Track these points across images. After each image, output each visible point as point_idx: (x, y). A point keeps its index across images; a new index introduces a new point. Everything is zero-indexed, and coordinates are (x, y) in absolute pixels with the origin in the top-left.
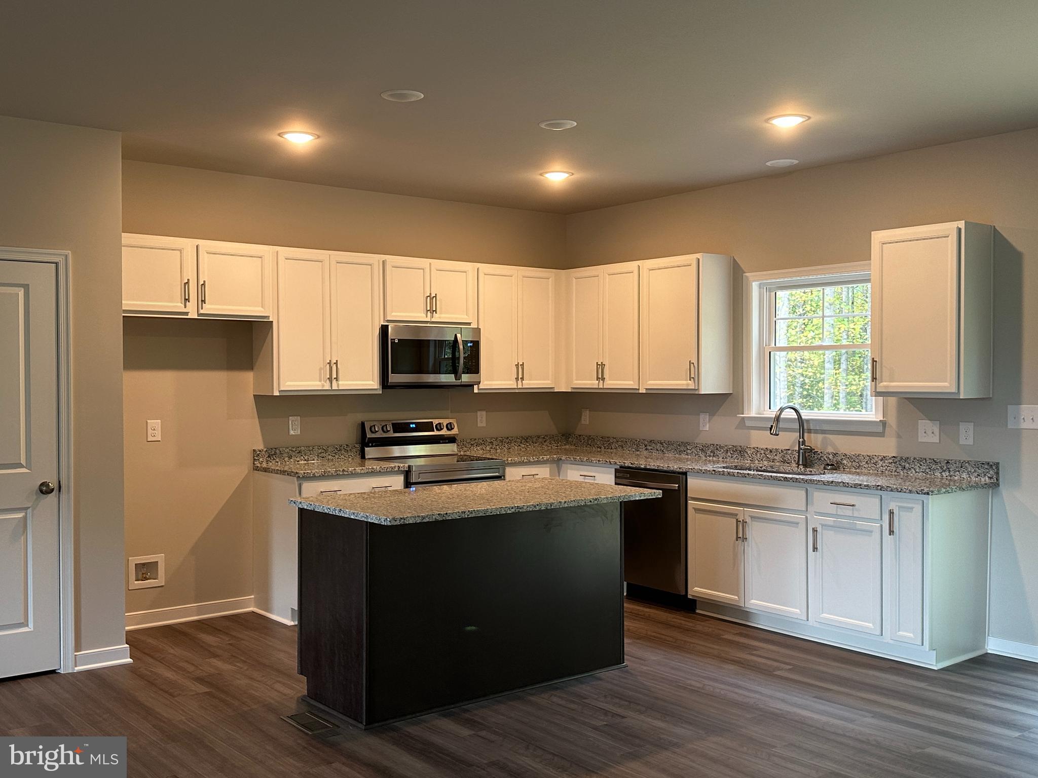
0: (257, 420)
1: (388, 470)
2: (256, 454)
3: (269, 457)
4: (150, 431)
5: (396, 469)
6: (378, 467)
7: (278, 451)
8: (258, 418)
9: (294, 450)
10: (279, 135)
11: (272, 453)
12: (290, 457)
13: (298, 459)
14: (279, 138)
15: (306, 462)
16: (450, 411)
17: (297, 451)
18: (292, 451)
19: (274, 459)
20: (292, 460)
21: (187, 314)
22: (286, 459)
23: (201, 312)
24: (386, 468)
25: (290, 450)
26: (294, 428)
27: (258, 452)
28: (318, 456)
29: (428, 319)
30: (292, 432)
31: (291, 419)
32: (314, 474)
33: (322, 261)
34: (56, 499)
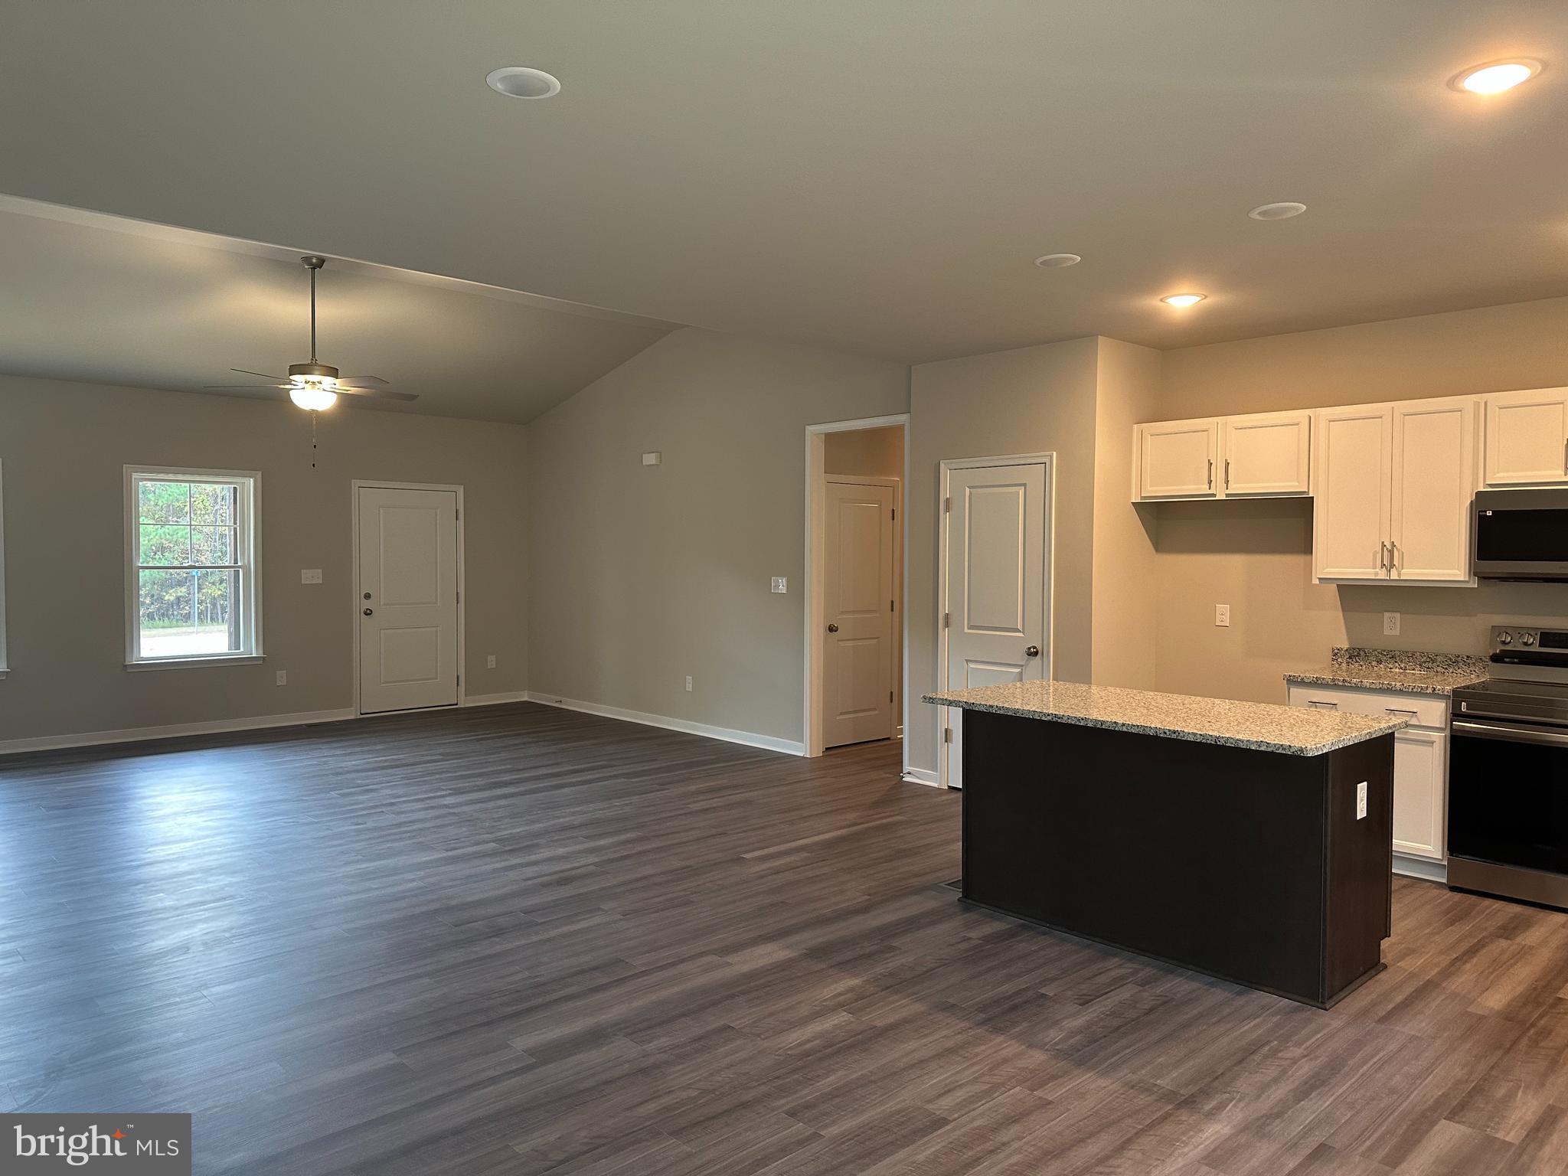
0: (1340, 614)
1: (1415, 690)
2: (1336, 653)
3: (1350, 658)
4: (1218, 617)
5: (1430, 691)
6: (1398, 684)
7: (1362, 653)
8: (1343, 611)
9: (1385, 653)
10: (1161, 300)
11: (1355, 654)
12: (1379, 662)
13: (1390, 666)
14: (1163, 304)
15: (1402, 671)
17: (1390, 655)
18: (1382, 654)
19: (1357, 662)
20: (1381, 666)
21: (1214, 495)
22: (1374, 663)
23: (1228, 492)
24: (1411, 688)
25: (1378, 653)
26: (1392, 626)
27: (1336, 651)
28: (1420, 665)
30: (1387, 632)
31: (1387, 615)
32: (1302, 679)
33: (1381, 417)
34: (1040, 662)
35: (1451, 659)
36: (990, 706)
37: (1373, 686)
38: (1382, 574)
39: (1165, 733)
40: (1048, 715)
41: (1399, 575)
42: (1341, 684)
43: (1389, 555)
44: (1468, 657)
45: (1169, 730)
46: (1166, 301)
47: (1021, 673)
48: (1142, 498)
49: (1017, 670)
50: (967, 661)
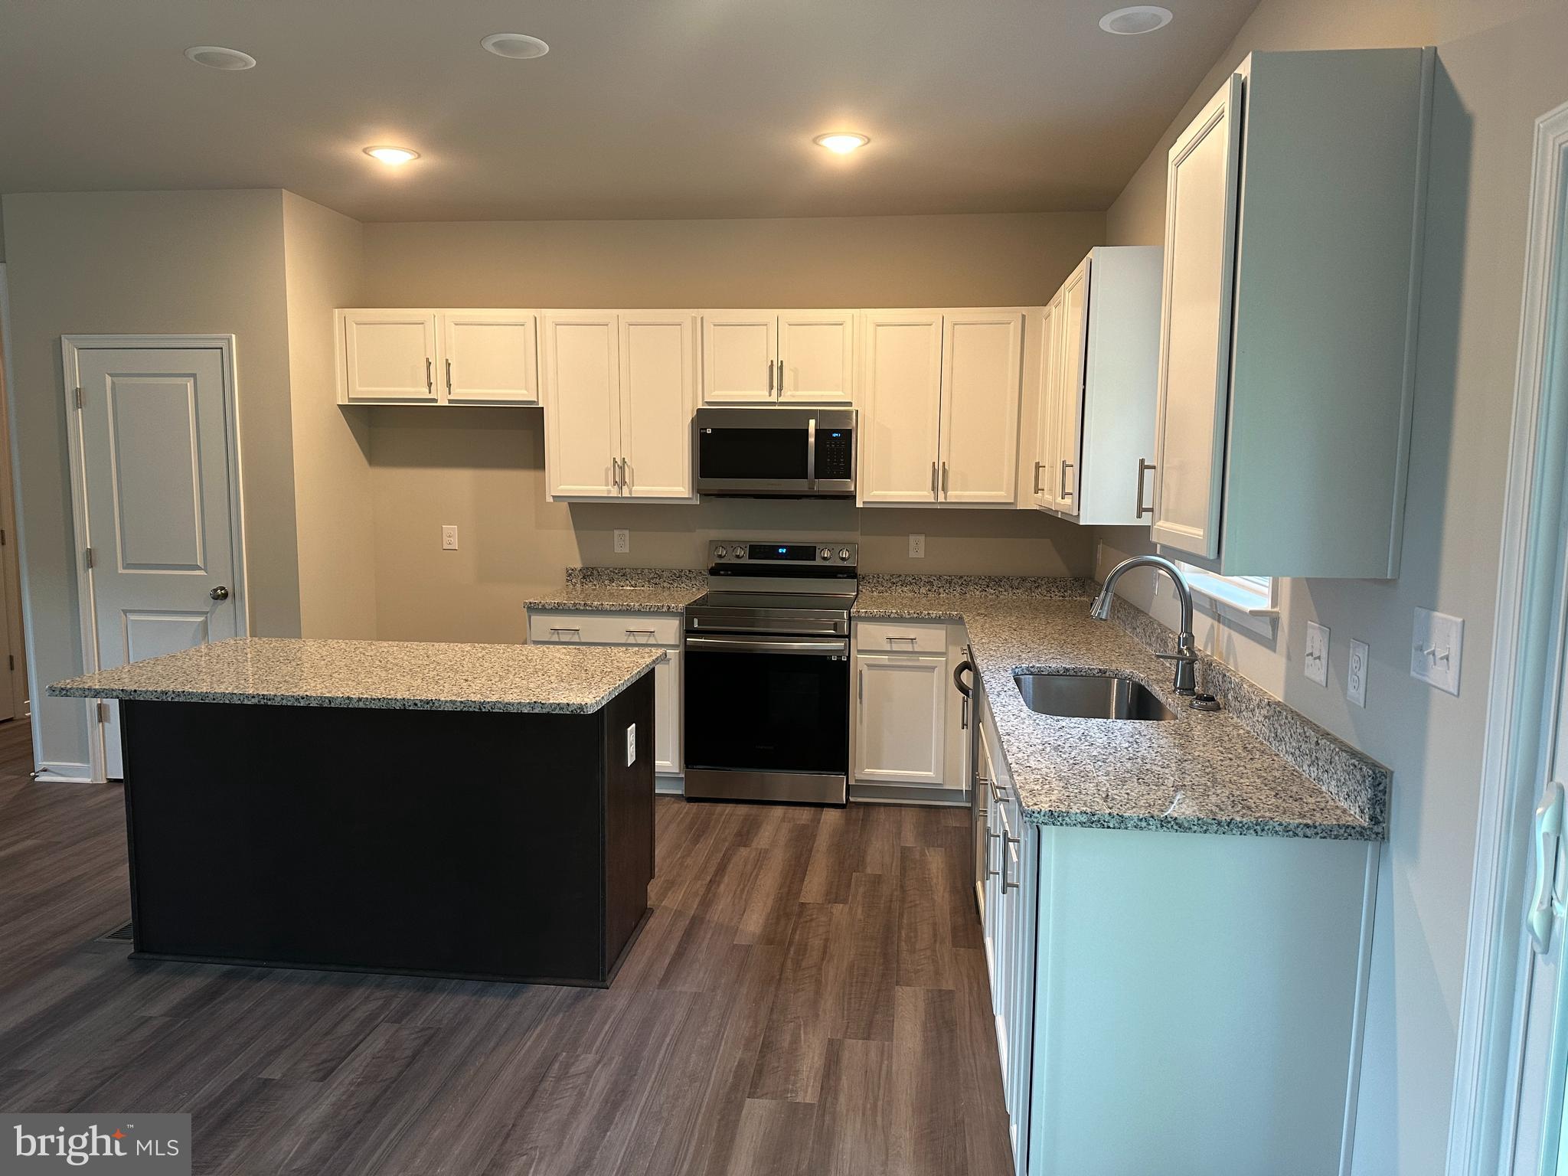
0: (573, 533)
1: (652, 610)
2: (570, 574)
3: (584, 578)
4: (446, 539)
5: (665, 609)
6: (637, 604)
7: (595, 572)
8: (576, 528)
9: (617, 572)
10: (365, 151)
11: (589, 573)
12: (612, 580)
13: (622, 584)
14: (367, 155)
15: (634, 589)
16: (859, 533)
17: (621, 573)
18: (614, 572)
19: (591, 581)
20: (614, 584)
21: (436, 401)
22: (607, 582)
23: (451, 397)
24: (648, 607)
25: (611, 571)
26: (621, 544)
27: (570, 571)
28: (649, 581)
29: (774, 399)
30: (617, 550)
31: (617, 532)
32: (543, 606)
33: (607, 325)
34: (232, 606)
35: (675, 574)
36: (162, 692)
37: (613, 608)
38: (614, 492)
39: (416, 704)
40: (253, 697)
41: (630, 492)
42: (582, 608)
43: (620, 471)
44: (690, 571)
45: (421, 701)
46: (370, 153)
47: (205, 624)
48: (350, 400)
49: (200, 619)
50: (125, 612)
